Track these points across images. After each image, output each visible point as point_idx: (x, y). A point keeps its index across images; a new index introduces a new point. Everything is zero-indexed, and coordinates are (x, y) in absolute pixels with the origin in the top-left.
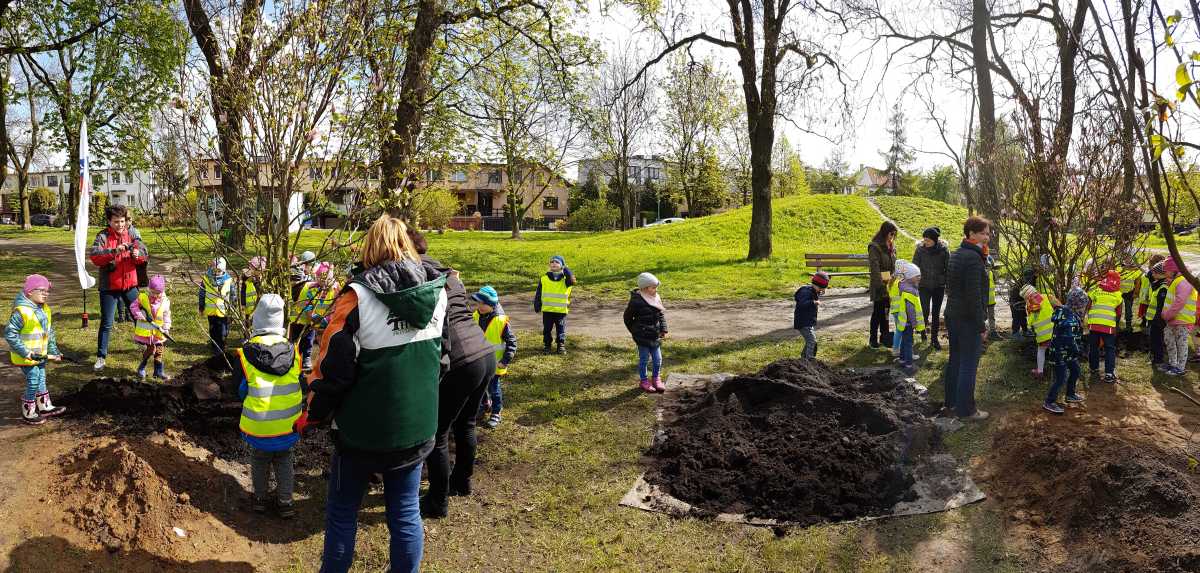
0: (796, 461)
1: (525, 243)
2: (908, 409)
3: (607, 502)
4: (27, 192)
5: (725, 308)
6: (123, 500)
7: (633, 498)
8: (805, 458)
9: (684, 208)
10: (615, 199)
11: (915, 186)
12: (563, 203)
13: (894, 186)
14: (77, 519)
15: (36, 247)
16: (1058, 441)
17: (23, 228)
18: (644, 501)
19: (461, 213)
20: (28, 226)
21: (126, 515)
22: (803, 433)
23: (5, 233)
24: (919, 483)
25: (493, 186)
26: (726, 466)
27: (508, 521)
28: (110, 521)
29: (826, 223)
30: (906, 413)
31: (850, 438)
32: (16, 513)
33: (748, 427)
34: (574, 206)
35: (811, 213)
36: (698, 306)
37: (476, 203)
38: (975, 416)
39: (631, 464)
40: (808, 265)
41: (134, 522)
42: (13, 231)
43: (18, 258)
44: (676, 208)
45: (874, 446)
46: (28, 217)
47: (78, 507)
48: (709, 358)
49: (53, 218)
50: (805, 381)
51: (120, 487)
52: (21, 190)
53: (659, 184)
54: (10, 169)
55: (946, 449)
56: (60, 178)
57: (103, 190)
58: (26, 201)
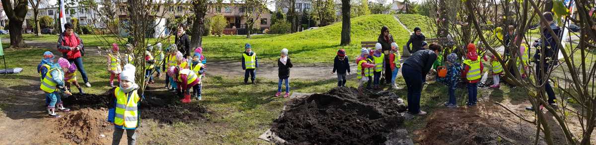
0: (333, 128)
1: (252, 40)
2: (391, 109)
3: (253, 137)
4: (38, 18)
5: (326, 66)
6: (82, 128)
7: (264, 136)
8: (337, 127)
9: (318, 22)
10: (290, 19)
11: (416, 9)
12: (269, 22)
13: (407, 10)
14: (65, 136)
15: (44, 44)
16: (455, 126)
17: (37, 35)
18: (268, 138)
19: (227, 27)
20: (40, 34)
21: (83, 132)
22: (339, 117)
23: (29, 38)
24: (389, 141)
25: (241, 14)
26: (302, 128)
27: (213, 139)
28: (77, 134)
29: (375, 27)
30: (390, 111)
31: (360, 120)
32: (42, 137)
33: (317, 114)
34: (273, 22)
35: (369, 23)
36: (314, 66)
37: (235, 22)
38: (420, 113)
39: (267, 124)
40: (362, 46)
41: (86, 134)
42: (33, 37)
43: (36, 49)
44: (316, 23)
45: (370, 124)
46: (39, 30)
47: (65, 132)
48: (312, 87)
49: (52, 30)
50: (345, 96)
51: (81, 124)
52: (36, 17)
53: (309, 11)
54: (30, 7)
55: (405, 127)
56: (54, 11)
57: (75, 17)
58: (38, 22)
